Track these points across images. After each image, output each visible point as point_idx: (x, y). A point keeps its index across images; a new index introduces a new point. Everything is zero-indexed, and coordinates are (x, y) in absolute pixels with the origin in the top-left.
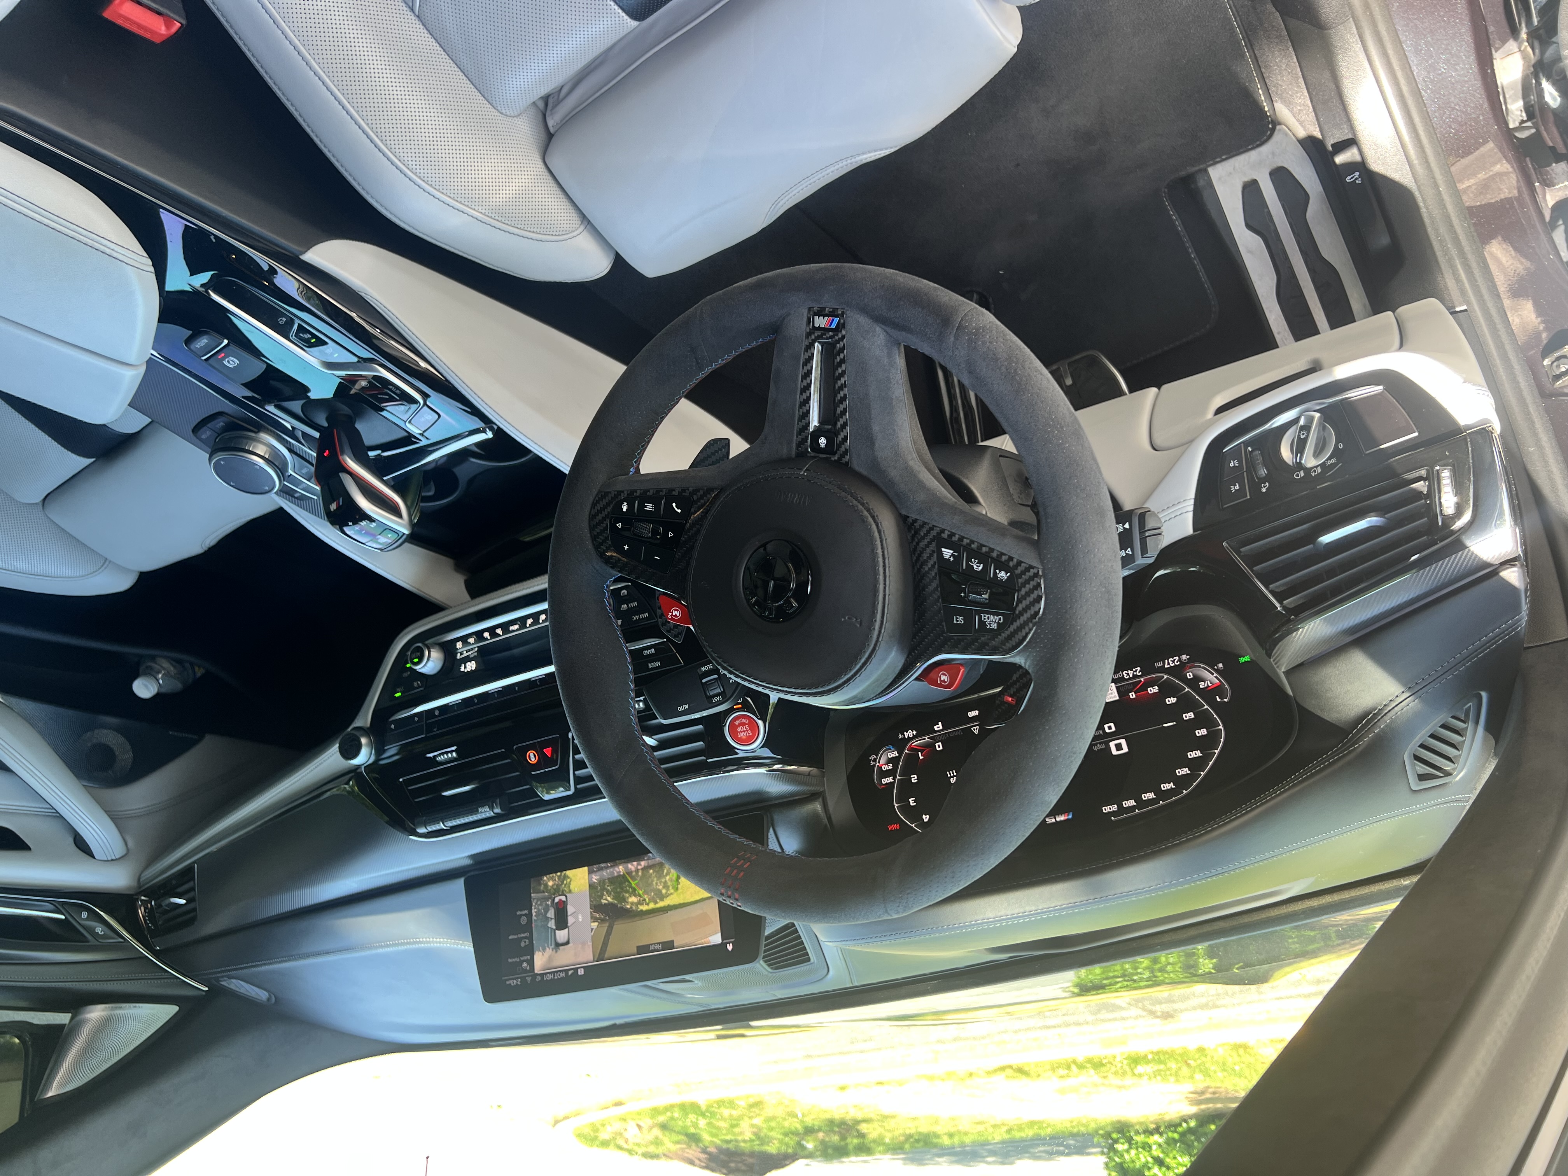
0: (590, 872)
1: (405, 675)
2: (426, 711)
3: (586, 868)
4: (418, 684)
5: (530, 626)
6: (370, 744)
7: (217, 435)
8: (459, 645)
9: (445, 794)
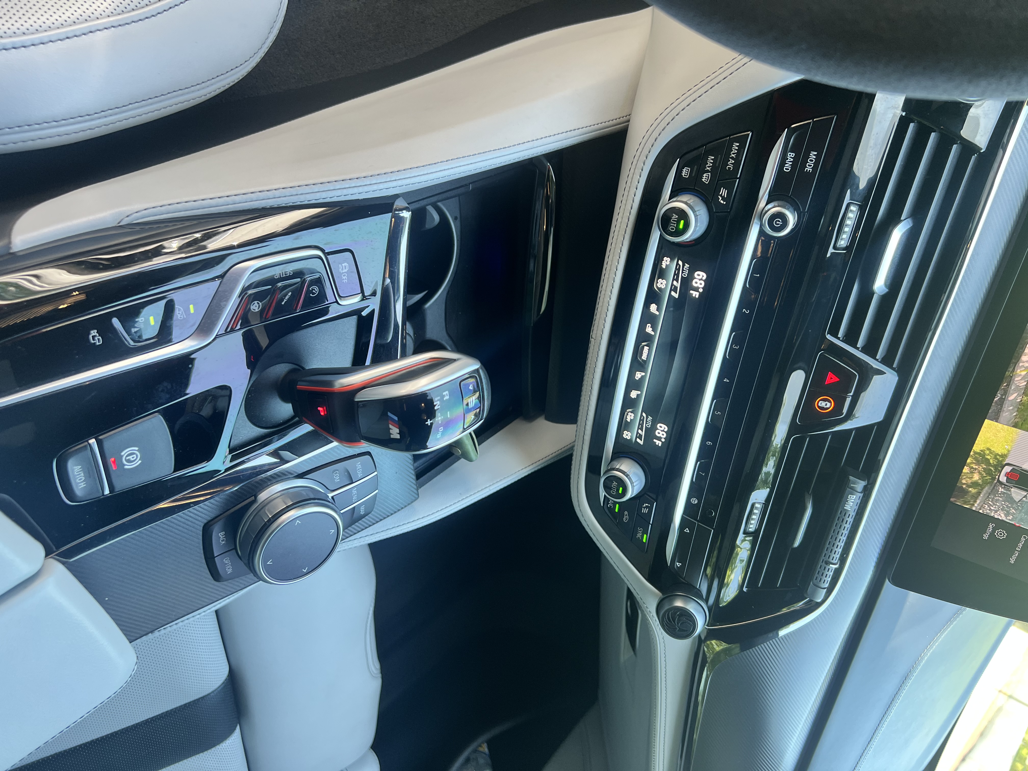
0: (996, 419)
1: (626, 518)
2: (685, 512)
3: (987, 422)
4: (647, 507)
5: (654, 330)
6: (686, 598)
7: (234, 551)
8: (627, 435)
9: (797, 544)
